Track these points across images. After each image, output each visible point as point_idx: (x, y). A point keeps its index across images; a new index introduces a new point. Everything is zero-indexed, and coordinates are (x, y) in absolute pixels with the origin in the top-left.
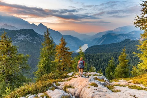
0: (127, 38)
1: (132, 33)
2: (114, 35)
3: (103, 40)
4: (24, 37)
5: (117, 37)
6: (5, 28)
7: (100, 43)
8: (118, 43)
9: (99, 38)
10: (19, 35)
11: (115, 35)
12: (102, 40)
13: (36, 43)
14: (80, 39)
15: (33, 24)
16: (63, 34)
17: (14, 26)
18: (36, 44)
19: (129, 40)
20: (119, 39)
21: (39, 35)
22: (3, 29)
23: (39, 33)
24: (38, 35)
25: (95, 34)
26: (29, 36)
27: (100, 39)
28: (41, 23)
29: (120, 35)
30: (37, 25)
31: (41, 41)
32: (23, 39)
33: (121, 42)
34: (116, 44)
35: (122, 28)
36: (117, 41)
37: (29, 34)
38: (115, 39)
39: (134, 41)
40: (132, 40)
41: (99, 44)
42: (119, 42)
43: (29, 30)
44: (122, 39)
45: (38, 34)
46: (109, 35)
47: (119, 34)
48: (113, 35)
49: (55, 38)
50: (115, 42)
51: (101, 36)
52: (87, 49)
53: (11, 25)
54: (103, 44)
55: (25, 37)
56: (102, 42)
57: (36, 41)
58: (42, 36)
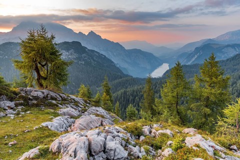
2: (218, 46)
3: (196, 56)
4: (67, 55)
5: (223, 50)
7: (191, 62)
8: (223, 61)
9: (190, 52)
11: (220, 47)
12: (194, 56)
13: (83, 63)
14: (156, 54)
15: (80, 32)
16: (126, 49)
18: (84, 65)
20: (226, 54)
21: (89, 50)
23: (89, 47)
24: (87, 50)
26: (73, 53)
27: (190, 56)
28: (91, 31)
29: (228, 46)
30: (86, 34)
31: (92, 61)
32: (64, 57)
33: (228, 60)
36: (223, 56)
37: (73, 49)
38: (218, 54)
41: (189, 63)
42: (225, 59)
43: (73, 42)
45: (86, 48)
46: (208, 47)
47: (226, 44)
48: (215, 47)
49: (115, 54)
51: (193, 49)
52: (167, 72)
54: (196, 62)
55: (67, 53)
56: (194, 59)
57: (84, 60)
58: (93, 51)
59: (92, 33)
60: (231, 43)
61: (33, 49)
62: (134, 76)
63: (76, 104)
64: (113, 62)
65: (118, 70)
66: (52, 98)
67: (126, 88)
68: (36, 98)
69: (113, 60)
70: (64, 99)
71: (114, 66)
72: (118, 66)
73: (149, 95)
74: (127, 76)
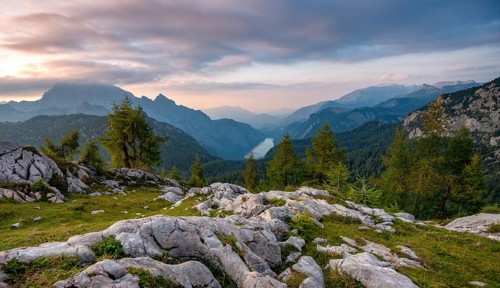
0: (373, 117)
1: (389, 105)
2: (341, 112)
3: (311, 127)
5: (348, 117)
6: (86, 113)
7: (304, 135)
8: (348, 133)
9: (302, 122)
11: (344, 113)
12: (308, 126)
14: (256, 126)
15: (143, 97)
16: (213, 118)
17: (102, 107)
19: (378, 122)
20: (352, 123)
21: (158, 123)
22: (81, 116)
23: (159, 118)
24: (155, 123)
25: (292, 112)
27: (305, 125)
28: (160, 95)
29: (356, 110)
30: (153, 99)
33: (355, 130)
34: (342, 134)
35: (362, 92)
36: (348, 126)
38: (342, 123)
39: (390, 126)
41: (302, 137)
44: (361, 120)
45: (155, 120)
46: (327, 113)
47: (353, 108)
48: (338, 112)
50: (340, 131)
51: (308, 117)
52: (271, 150)
53: (97, 104)
54: (311, 136)
56: (308, 131)
58: (164, 124)
60: (360, 106)
61: (125, 124)
62: (225, 159)
63: (172, 185)
64: (194, 140)
66: (149, 179)
67: (215, 175)
68: (134, 178)
69: (194, 136)
70: (159, 180)
72: (202, 145)
73: (251, 177)
74: (215, 158)
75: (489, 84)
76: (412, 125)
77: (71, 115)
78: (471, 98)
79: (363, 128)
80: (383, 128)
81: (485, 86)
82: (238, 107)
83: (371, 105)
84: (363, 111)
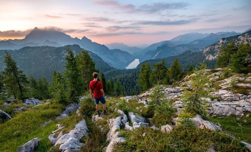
0: (188, 49)
1: (195, 43)
3: (158, 53)
5: (176, 49)
6: (49, 45)
9: (153, 51)
10: (65, 52)
11: (173, 47)
12: (156, 53)
14: (130, 53)
15: (76, 38)
16: (110, 48)
17: (56, 43)
19: (191, 52)
22: (47, 47)
25: (148, 46)
27: (154, 53)
29: (179, 46)
30: (81, 39)
33: (180, 55)
35: (182, 36)
38: (172, 51)
39: (197, 53)
40: (194, 51)
41: (153, 58)
42: (178, 55)
44: (182, 51)
47: (178, 44)
48: (171, 46)
49: (102, 53)
50: (172, 55)
51: (156, 49)
53: (53, 41)
54: (158, 58)
56: (156, 55)
59: (84, 38)
60: (181, 44)
62: (117, 68)
64: (102, 59)
65: (106, 64)
69: (101, 57)
71: (103, 61)
74: (113, 68)
75: (245, 33)
76: (208, 53)
77: (42, 47)
78: (236, 40)
79: (183, 54)
80: (193, 54)
81: (243, 35)
82: (122, 43)
83: (186, 43)
84: (183, 46)
